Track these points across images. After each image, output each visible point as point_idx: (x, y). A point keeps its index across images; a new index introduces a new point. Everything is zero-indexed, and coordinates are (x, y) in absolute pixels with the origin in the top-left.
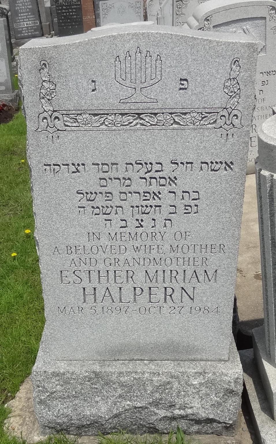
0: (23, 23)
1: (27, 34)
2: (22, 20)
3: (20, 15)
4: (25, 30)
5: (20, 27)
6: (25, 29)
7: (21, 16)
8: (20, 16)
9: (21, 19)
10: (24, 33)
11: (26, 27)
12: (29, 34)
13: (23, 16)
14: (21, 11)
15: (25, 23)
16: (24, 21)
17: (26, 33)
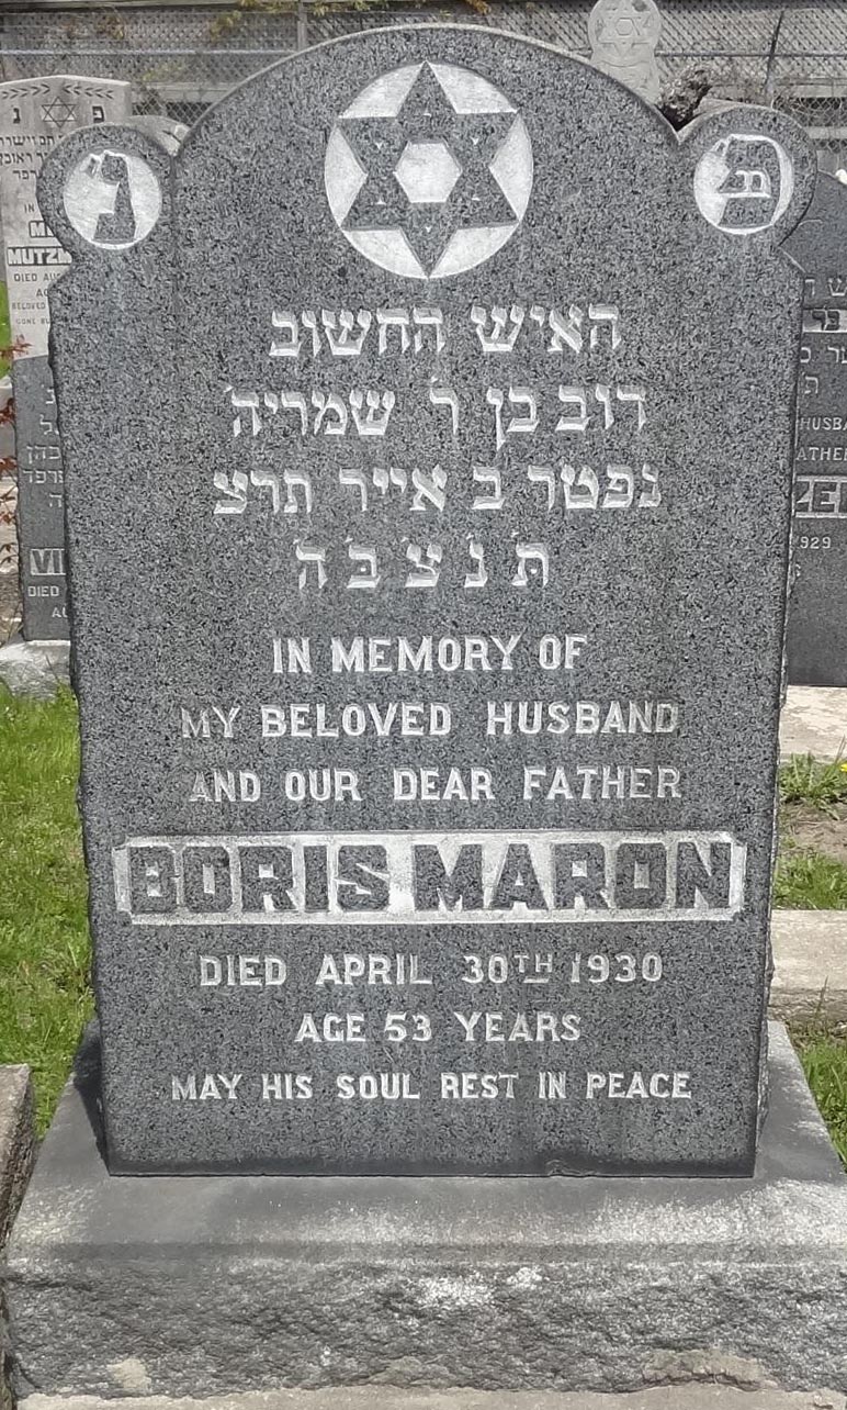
0: (334, 843)
1: (397, 1088)
3: (299, 656)
4: (372, 1002)
5: (269, 915)
6: (377, 969)
7: (326, 688)
8: (289, 691)
10: (323, 1063)
11: (395, 940)
12: (456, 1086)
13: (381, 690)
14: (339, 567)
15: (399, 848)
16: (376, 813)
17: (381, 1058)
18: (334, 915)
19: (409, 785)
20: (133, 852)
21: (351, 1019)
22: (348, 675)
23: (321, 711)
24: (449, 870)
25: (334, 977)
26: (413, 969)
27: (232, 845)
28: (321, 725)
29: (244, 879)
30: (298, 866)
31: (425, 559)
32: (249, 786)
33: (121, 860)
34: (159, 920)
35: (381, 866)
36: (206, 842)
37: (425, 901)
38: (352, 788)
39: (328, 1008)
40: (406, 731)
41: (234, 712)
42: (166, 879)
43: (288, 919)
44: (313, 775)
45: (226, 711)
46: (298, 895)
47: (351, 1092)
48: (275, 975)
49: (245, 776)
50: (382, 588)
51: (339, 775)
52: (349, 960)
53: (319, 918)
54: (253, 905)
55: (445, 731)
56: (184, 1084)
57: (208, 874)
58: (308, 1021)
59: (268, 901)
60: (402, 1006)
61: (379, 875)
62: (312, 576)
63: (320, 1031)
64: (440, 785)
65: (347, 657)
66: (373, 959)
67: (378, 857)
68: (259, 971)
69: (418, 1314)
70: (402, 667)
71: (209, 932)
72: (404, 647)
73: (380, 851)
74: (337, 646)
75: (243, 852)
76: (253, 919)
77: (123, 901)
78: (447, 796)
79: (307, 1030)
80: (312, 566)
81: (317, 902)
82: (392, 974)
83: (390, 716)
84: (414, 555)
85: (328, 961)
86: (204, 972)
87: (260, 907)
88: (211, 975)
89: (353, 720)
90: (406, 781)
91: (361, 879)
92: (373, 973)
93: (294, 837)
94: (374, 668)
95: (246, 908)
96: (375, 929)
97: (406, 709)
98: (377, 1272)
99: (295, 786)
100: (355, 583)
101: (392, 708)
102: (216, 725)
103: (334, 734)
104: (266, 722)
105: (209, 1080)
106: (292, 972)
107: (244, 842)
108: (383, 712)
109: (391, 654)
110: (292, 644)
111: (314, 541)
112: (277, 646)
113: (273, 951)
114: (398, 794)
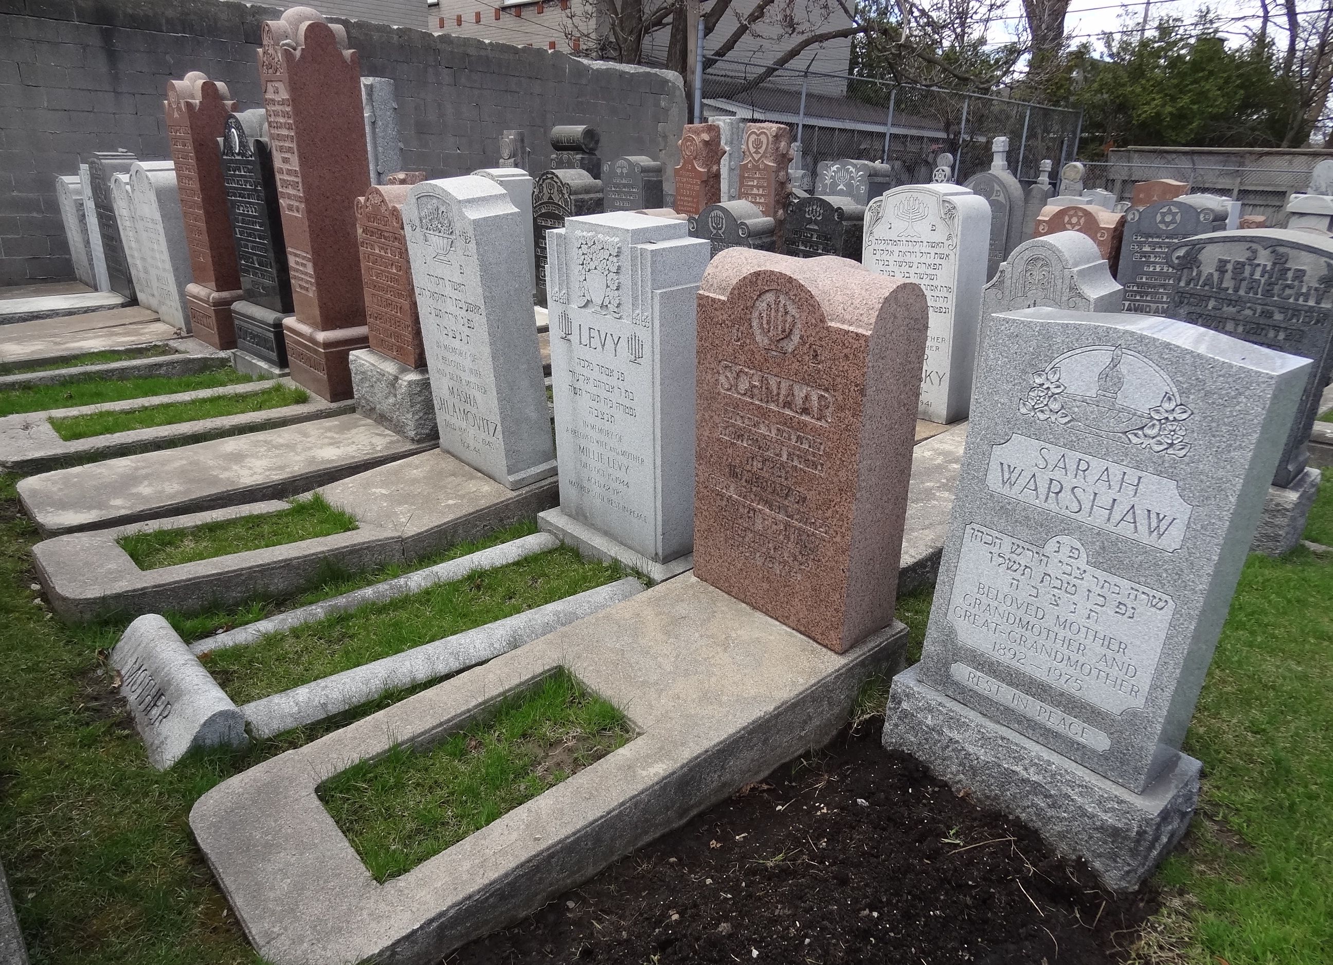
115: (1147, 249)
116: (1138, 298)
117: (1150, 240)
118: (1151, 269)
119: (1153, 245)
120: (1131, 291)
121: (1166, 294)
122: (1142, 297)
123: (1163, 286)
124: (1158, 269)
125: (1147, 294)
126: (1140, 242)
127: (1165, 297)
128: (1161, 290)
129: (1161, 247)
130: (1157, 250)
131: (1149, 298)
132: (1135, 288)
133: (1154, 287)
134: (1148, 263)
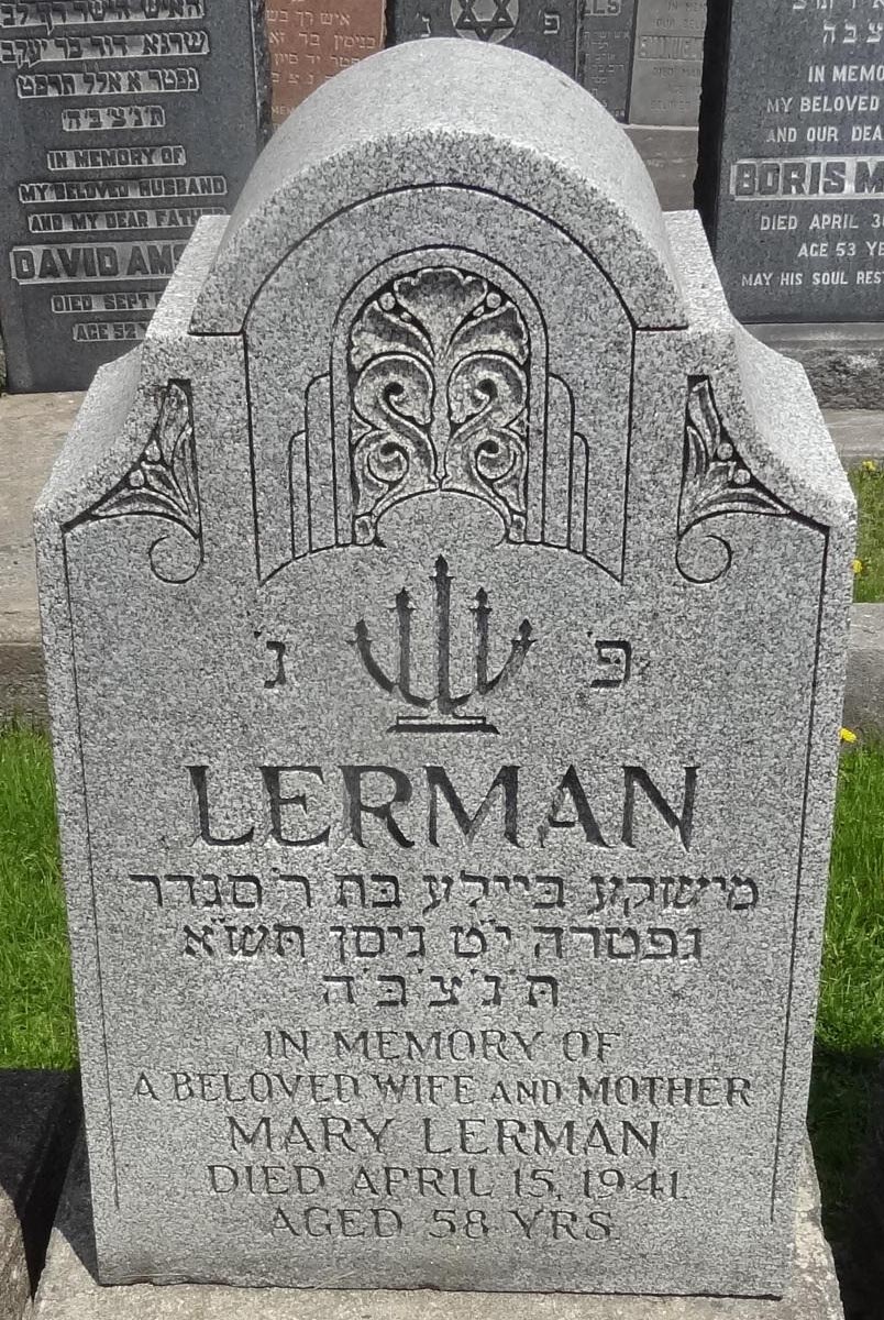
0: (824, 161)
1: (837, 279)
2: (830, 133)
3: (818, 74)
4: (832, 237)
5: (794, 196)
6: (835, 221)
7: (829, 89)
8: (815, 89)
9: (825, 119)
10: (808, 267)
11: (845, 207)
12: (863, 277)
13: (851, 89)
14: (841, 33)
15: (851, 163)
16: (844, 148)
17: (833, 264)
18: (821, 195)
19: (859, 134)
20: (740, 166)
21: (823, 245)
22: (839, 82)
23: (826, 99)
24: (871, 174)
25: (818, 225)
26: (851, 221)
27: (781, 162)
28: (825, 106)
29: (785, 178)
30: (808, 172)
31: (876, 30)
32: (792, 135)
33: (734, 170)
34: (747, 199)
35: (843, 172)
36: (771, 161)
37: (859, 189)
38: (835, 135)
39: (814, 240)
40: (860, 108)
41: (790, 100)
42: (752, 179)
43: (801, 197)
44: (819, 129)
45: (786, 99)
46: (806, 186)
47: (818, 281)
48: (793, 225)
49: (791, 129)
50: (857, 42)
51: (831, 129)
52: (824, 216)
53: (814, 197)
54: (787, 191)
55: (876, 109)
56: (748, 278)
57: (770, 176)
58: (804, 247)
59: (794, 189)
60: (845, 239)
61: (842, 176)
62: (829, 37)
63: (809, 251)
64: (872, 133)
65: (841, 74)
66: (835, 216)
67: (842, 167)
68: (786, 222)
69: (846, 372)
70: (861, 79)
71: (767, 204)
72: (863, 69)
73: (843, 164)
74: (836, 70)
75: (786, 165)
76: (787, 198)
77: (732, 190)
78: (874, 138)
79: (803, 251)
80: (829, 33)
81: (814, 190)
82: (842, 223)
83: (854, 102)
84: (871, 28)
85: (816, 217)
86: (763, 222)
87: (790, 192)
88: (765, 225)
89: (839, 103)
90: (858, 131)
91: (835, 178)
92: (834, 222)
93: (808, 158)
94: (850, 79)
95: (784, 193)
96: (838, 201)
97: (861, 98)
98: (831, 353)
99: (812, 135)
100: (846, 41)
101: (855, 98)
102: (782, 107)
103: (830, 110)
104: (803, 104)
105: (759, 276)
106: (800, 223)
107: (786, 161)
108: (851, 99)
109: (858, 73)
110: (817, 69)
111: (832, 22)
112: (811, 69)
113: (793, 213)
114: (853, 139)
115: (52, 55)
116: (67, 228)
117: (57, 22)
118: (85, 126)
119: (66, 38)
120: (41, 208)
121: (154, 205)
122: (78, 223)
123: (136, 178)
124: (107, 124)
125: (93, 210)
126: (27, 34)
127: (151, 215)
128: (134, 195)
129: (96, 45)
130: (87, 56)
131: (101, 226)
132: (51, 198)
133: (109, 183)
134: (73, 106)
